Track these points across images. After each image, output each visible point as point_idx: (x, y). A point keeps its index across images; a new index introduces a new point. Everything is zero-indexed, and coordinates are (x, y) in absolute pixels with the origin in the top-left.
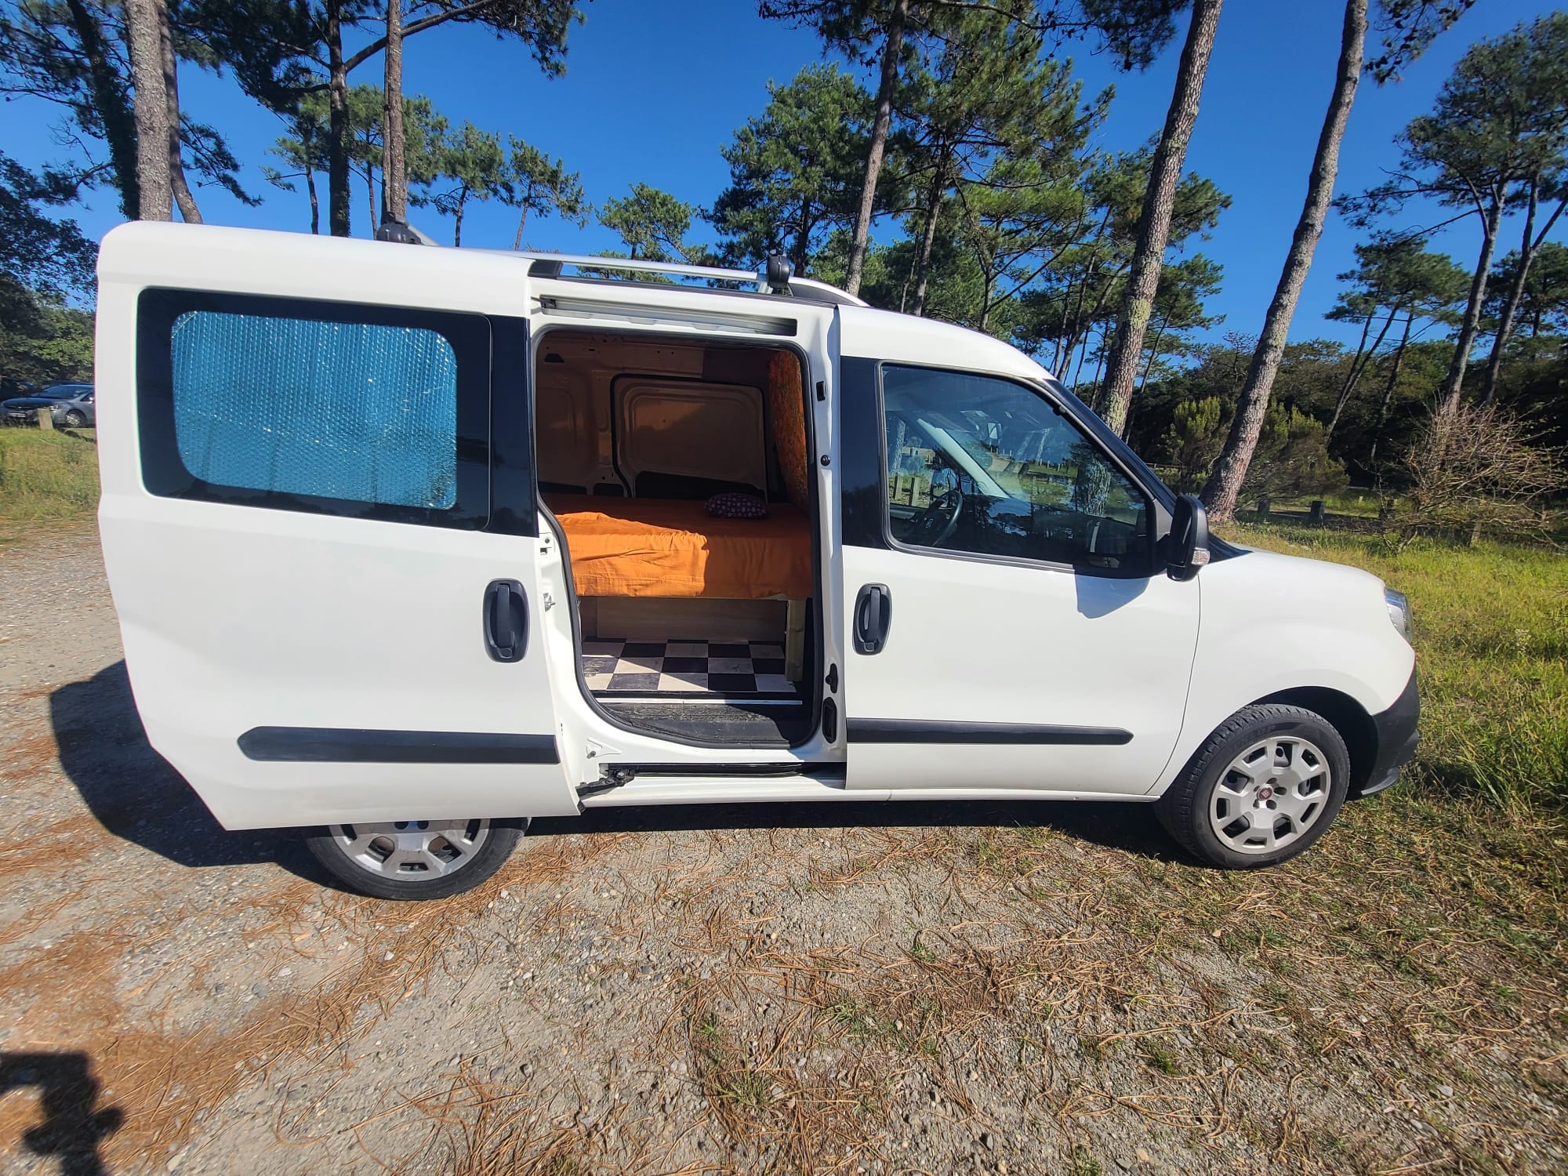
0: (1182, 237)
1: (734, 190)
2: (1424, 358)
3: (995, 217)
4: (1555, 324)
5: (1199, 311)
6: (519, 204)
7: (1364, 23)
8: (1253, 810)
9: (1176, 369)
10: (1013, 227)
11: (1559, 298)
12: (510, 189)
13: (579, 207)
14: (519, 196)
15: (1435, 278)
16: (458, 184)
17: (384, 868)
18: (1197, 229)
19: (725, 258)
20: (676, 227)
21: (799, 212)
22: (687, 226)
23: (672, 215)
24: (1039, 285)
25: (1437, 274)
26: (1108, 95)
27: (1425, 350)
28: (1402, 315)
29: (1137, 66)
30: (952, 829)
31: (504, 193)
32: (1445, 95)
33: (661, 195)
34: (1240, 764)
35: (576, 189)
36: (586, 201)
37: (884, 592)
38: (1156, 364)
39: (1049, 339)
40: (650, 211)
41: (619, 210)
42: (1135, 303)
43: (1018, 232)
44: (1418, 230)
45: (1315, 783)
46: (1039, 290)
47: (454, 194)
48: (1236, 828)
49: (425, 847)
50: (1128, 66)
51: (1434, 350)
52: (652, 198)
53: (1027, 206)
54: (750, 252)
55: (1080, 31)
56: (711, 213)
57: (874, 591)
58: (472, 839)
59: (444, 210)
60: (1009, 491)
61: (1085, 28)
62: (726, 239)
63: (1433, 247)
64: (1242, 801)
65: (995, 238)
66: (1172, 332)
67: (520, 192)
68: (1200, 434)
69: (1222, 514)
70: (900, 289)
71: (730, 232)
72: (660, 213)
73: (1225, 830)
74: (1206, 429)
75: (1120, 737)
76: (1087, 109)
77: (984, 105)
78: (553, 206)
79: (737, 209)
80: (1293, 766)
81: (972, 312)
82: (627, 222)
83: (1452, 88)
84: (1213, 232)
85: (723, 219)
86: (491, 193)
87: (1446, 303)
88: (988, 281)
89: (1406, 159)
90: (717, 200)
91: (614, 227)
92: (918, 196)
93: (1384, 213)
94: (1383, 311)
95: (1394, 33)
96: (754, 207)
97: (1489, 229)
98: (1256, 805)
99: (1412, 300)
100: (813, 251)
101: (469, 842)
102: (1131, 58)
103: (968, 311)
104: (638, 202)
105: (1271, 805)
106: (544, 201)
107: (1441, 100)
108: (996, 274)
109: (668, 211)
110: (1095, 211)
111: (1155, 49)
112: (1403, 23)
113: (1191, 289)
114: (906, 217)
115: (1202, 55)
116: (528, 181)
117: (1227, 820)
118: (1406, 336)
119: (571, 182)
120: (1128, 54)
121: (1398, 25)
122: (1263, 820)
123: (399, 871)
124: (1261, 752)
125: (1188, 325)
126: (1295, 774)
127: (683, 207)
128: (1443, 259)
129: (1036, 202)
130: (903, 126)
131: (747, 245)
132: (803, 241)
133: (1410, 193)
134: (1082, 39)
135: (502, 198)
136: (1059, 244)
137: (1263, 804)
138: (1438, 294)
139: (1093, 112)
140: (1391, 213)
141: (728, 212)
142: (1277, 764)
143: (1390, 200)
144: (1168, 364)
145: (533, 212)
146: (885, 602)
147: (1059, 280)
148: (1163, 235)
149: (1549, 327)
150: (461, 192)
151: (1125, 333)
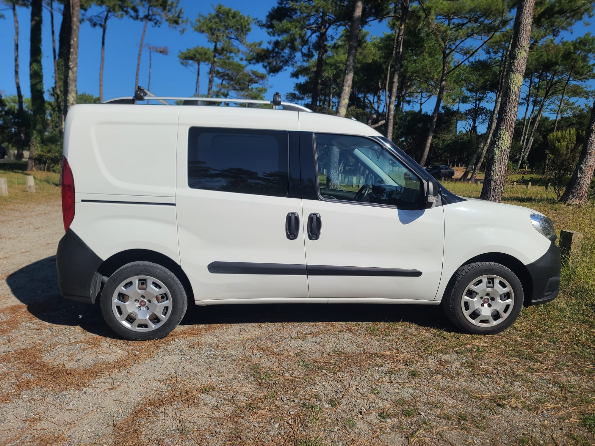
0: (570, 24)
1: (278, 8)
3: (448, 16)
5: (592, 69)
6: (142, 19)
8: (481, 308)
9: (582, 107)
10: (460, 21)
12: (135, 10)
13: (180, 21)
14: (142, 14)
16: (104, 8)
17: (132, 326)
18: (581, 19)
19: (273, 50)
20: (242, 31)
21: (320, 20)
22: (249, 30)
23: (240, 23)
24: (481, 56)
30: (360, 323)
31: (132, 13)
33: (232, 11)
34: (471, 286)
35: (178, 10)
36: (184, 16)
37: (318, 216)
38: (567, 104)
39: (492, 91)
40: (225, 22)
41: (206, 21)
42: (513, 76)
43: (463, 25)
45: (507, 296)
46: (482, 59)
47: (101, 15)
48: (475, 315)
49: (148, 318)
52: (227, 14)
53: (468, 8)
54: (289, 47)
56: (264, 22)
57: (314, 216)
58: (165, 315)
59: (95, 25)
60: (399, 183)
62: (274, 39)
64: (476, 303)
65: (445, 31)
67: (142, 12)
68: (563, 151)
69: (580, 199)
70: (387, 63)
71: (276, 34)
72: (232, 22)
73: (470, 316)
74: (567, 148)
75: (418, 274)
78: (164, 20)
79: (280, 20)
80: (495, 288)
81: (436, 76)
82: (211, 29)
84: (591, 20)
85: (270, 26)
86: (124, 13)
88: (445, 57)
90: (267, 14)
91: (203, 32)
92: (395, 7)
96: (291, 17)
98: (483, 305)
100: (330, 43)
101: (164, 317)
103: (434, 76)
104: (217, 16)
105: (490, 306)
106: (158, 18)
108: (450, 52)
109: (237, 21)
110: (510, 11)
113: (586, 55)
114: (386, 21)
116: (148, 6)
117: (470, 311)
119: (175, 5)
122: (486, 311)
123: (137, 328)
124: (480, 282)
125: (586, 78)
126: (496, 291)
127: (246, 18)
129: (472, 6)
131: (287, 43)
132: (323, 37)
135: (131, 16)
136: (489, 32)
137: (486, 305)
141: (275, 22)
142: (488, 287)
144: (577, 104)
145: (150, 24)
146: (319, 220)
147: (496, 53)
148: (528, 37)
150: (105, 13)
151: (508, 93)
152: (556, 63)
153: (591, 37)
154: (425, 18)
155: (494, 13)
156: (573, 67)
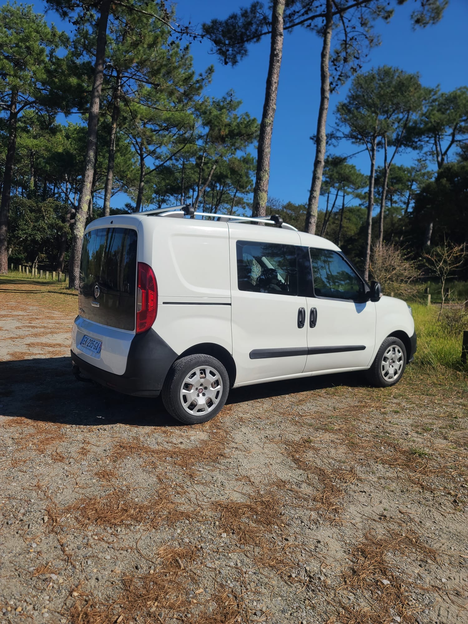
2: (351, 214)
3: (144, 121)
4: (398, 201)
7: (328, 74)
11: (398, 189)
15: (351, 177)
25: (352, 174)
26: (211, 70)
27: (351, 210)
28: (341, 193)
29: (230, 64)
32: (350, 94)
39: (172, 195)
44: (345, 156)
50: (226, 63)
51: (354, 211)
53: (163, 118)
55: (199, 38)
58: (217, 398)
61: (202, 38)
63: (350, 162)
66: (239, 195)
75: (363, 348)
76: (201, 75)
77: (145, 61)
83: (352, 92)
87: (358, 188)
88: (142, 159)
89: (337, 121)
93: (332, 146)
94: (333, 191)
95: (334, 72)
97: (372, 158)
99: (344, 187)
102: (227, 60)
107: (349, 97)
108: (147, 155)
111: (238, 57)
112: (338, 69)
115: (275, 83)
118: (343, 204)
120: (226, 57)
121: (336, 69)
125: (247, 192)
128: (353, 167)
129: (168, 116)
130: (90, 60)
133: (341, 138)
134: (201, 42)
136: (182, 143)
138: (354, 184)
139: (204, 77)
140: (334, 146)
143: (333, 140)
149: (396, 202)
151: (258, 208)
152: (226, 177)
153: (251, 156)
154: (131, 120)
155: (186, 126)
156: (239, 181)
